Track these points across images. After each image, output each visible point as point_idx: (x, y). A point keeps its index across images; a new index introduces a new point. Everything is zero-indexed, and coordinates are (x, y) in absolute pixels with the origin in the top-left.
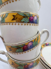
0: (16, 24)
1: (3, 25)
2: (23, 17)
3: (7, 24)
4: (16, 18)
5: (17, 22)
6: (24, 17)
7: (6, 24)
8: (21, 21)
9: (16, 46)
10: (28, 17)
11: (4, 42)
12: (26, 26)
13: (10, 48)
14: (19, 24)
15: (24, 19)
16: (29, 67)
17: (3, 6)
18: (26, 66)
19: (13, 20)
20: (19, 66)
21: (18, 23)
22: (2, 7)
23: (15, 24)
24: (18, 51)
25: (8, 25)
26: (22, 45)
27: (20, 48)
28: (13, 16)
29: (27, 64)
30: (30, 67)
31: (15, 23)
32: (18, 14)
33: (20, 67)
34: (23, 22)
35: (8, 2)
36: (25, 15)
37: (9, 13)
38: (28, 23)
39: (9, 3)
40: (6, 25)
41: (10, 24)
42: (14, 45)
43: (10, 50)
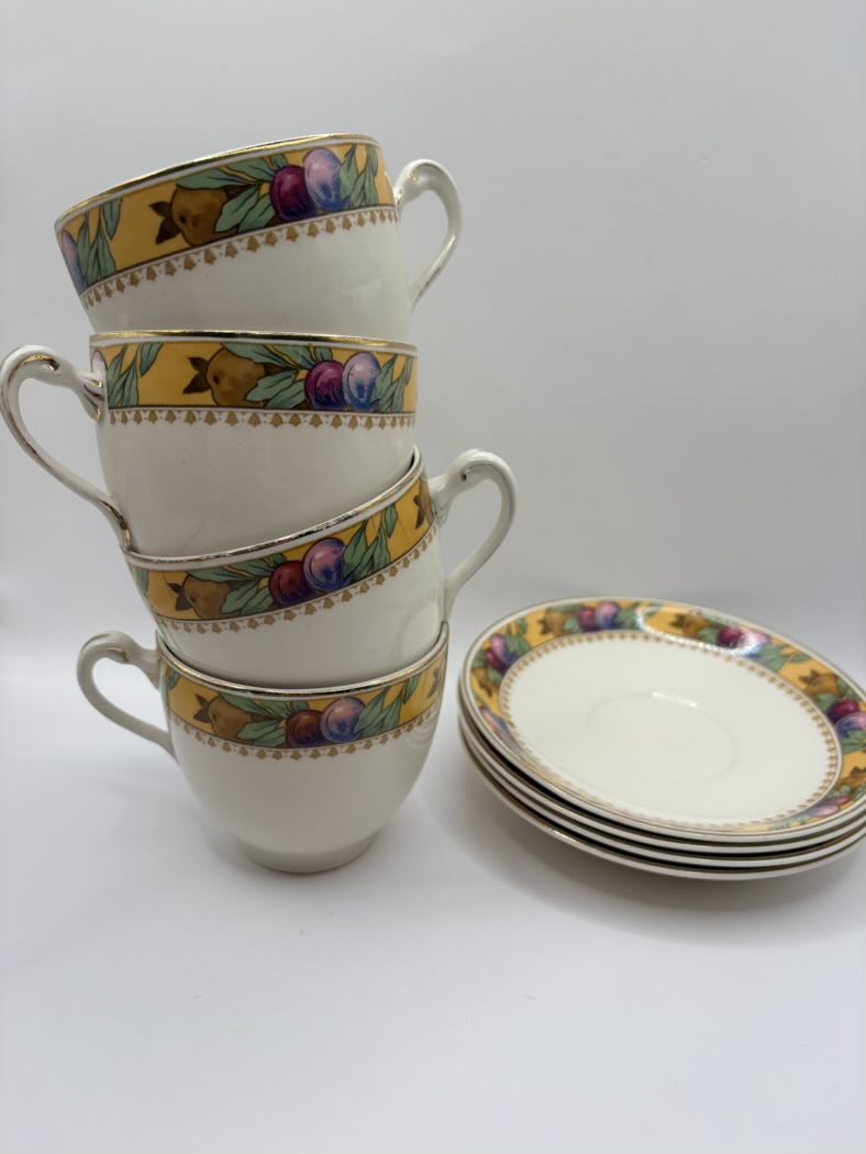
0: (217, 416)
1: (125, 420)
2: (261, 370)
3: (153, 418)
4: (216, 380)
5: (218, 406)
6: (269, 370)
7: (145, 415)
8: (250, 397)
9: (221, 567)
10: (296, 368)
11: (131, 548)
12: (286, 428)
13: (179, 582)
14: (232, 420)
15: (264, 383)
16: (323, 728)
17: (121, 288)
18: (305, 717)
19: (194, 387)
20: (254, 718)
21: (225, 413)
22: (116, 294)
23: (211, 420)
24: (240, 604)
25: (162, 423)
26: (262, 559)
27: (246, 581)
28: (196, 362)
29: (313, 706)
30: (335, 730)
31: (204, 413)
32: (224, 350)
33: (255, 725)
34: (265, 404)
35: (156, 269)
36: (275, 355)
37: (162, 344)
38: (297, 407)
39: (162, 277)
40: (146, 424)
41: (171, 418)
42: (208, 558)
43: (181, 605)
